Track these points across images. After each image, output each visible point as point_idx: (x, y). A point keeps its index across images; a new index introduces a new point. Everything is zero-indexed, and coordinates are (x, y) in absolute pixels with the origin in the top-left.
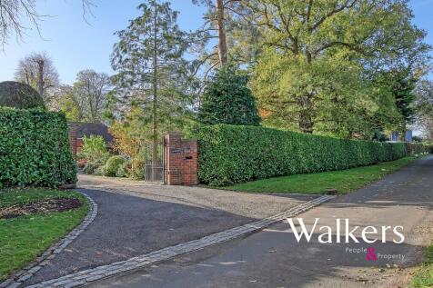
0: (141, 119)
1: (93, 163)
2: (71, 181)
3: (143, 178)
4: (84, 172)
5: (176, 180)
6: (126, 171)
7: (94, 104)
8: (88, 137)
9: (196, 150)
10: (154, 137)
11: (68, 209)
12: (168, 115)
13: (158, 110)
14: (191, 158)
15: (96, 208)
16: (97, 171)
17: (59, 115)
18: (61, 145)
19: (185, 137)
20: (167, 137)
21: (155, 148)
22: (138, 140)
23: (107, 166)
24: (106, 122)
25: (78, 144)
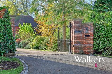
0: (55, 11)
1: (26, 41)
2: (12, 51)
3: (57, 50)
4: (20, 47)
5: (79, 51)
6: (46, 45)
7: (25, 3)
8: (22, 25)
9: (92, 31)
10: (64, 22)
11: (10, 68)
12: (72, 7)
13: (66, 4)
14: (88, 36)
15: (27, 68)
16: (27, 46)
17: (4, 9)
18: (6, 28)
19: (85, 22)
20: (73, 22)
21: (65, 30)
22: (53, 25)
23: (34, 42)
24: (32, 15)
25: (16, 29)
